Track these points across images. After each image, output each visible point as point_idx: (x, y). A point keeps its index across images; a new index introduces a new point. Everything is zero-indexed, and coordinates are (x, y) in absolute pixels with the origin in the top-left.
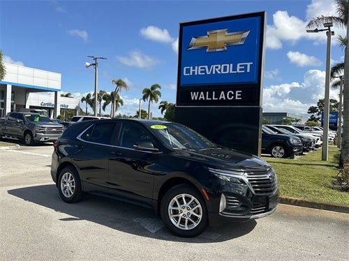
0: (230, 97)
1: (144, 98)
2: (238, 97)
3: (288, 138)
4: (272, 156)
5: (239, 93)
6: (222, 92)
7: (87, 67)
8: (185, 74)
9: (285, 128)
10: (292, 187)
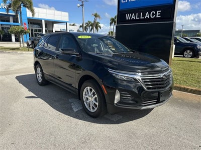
0: (153, 16)
1: (111, 24)
2: (158, 15)
3: (196, 45)
4: (184, 57)
5: (159, 13)
6: (147, 13)
7: (78, 7)
8: (122, 2)
9: (196, 39)
10: (191, 78)
